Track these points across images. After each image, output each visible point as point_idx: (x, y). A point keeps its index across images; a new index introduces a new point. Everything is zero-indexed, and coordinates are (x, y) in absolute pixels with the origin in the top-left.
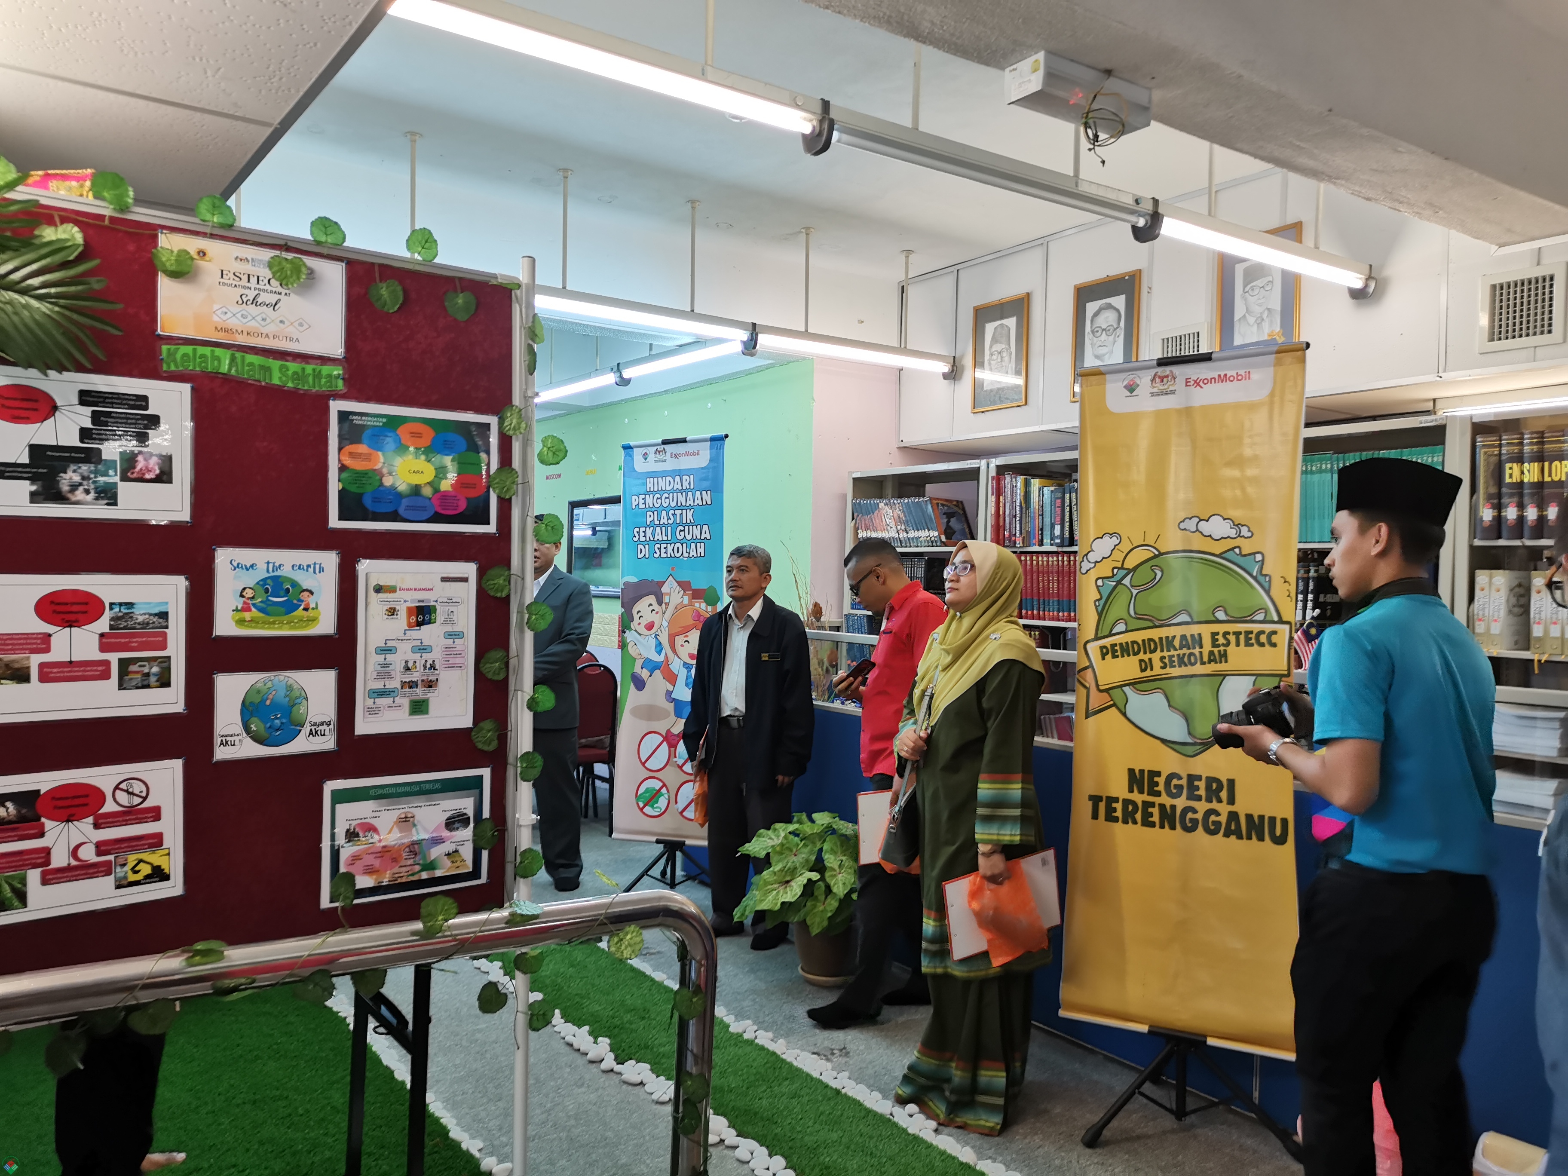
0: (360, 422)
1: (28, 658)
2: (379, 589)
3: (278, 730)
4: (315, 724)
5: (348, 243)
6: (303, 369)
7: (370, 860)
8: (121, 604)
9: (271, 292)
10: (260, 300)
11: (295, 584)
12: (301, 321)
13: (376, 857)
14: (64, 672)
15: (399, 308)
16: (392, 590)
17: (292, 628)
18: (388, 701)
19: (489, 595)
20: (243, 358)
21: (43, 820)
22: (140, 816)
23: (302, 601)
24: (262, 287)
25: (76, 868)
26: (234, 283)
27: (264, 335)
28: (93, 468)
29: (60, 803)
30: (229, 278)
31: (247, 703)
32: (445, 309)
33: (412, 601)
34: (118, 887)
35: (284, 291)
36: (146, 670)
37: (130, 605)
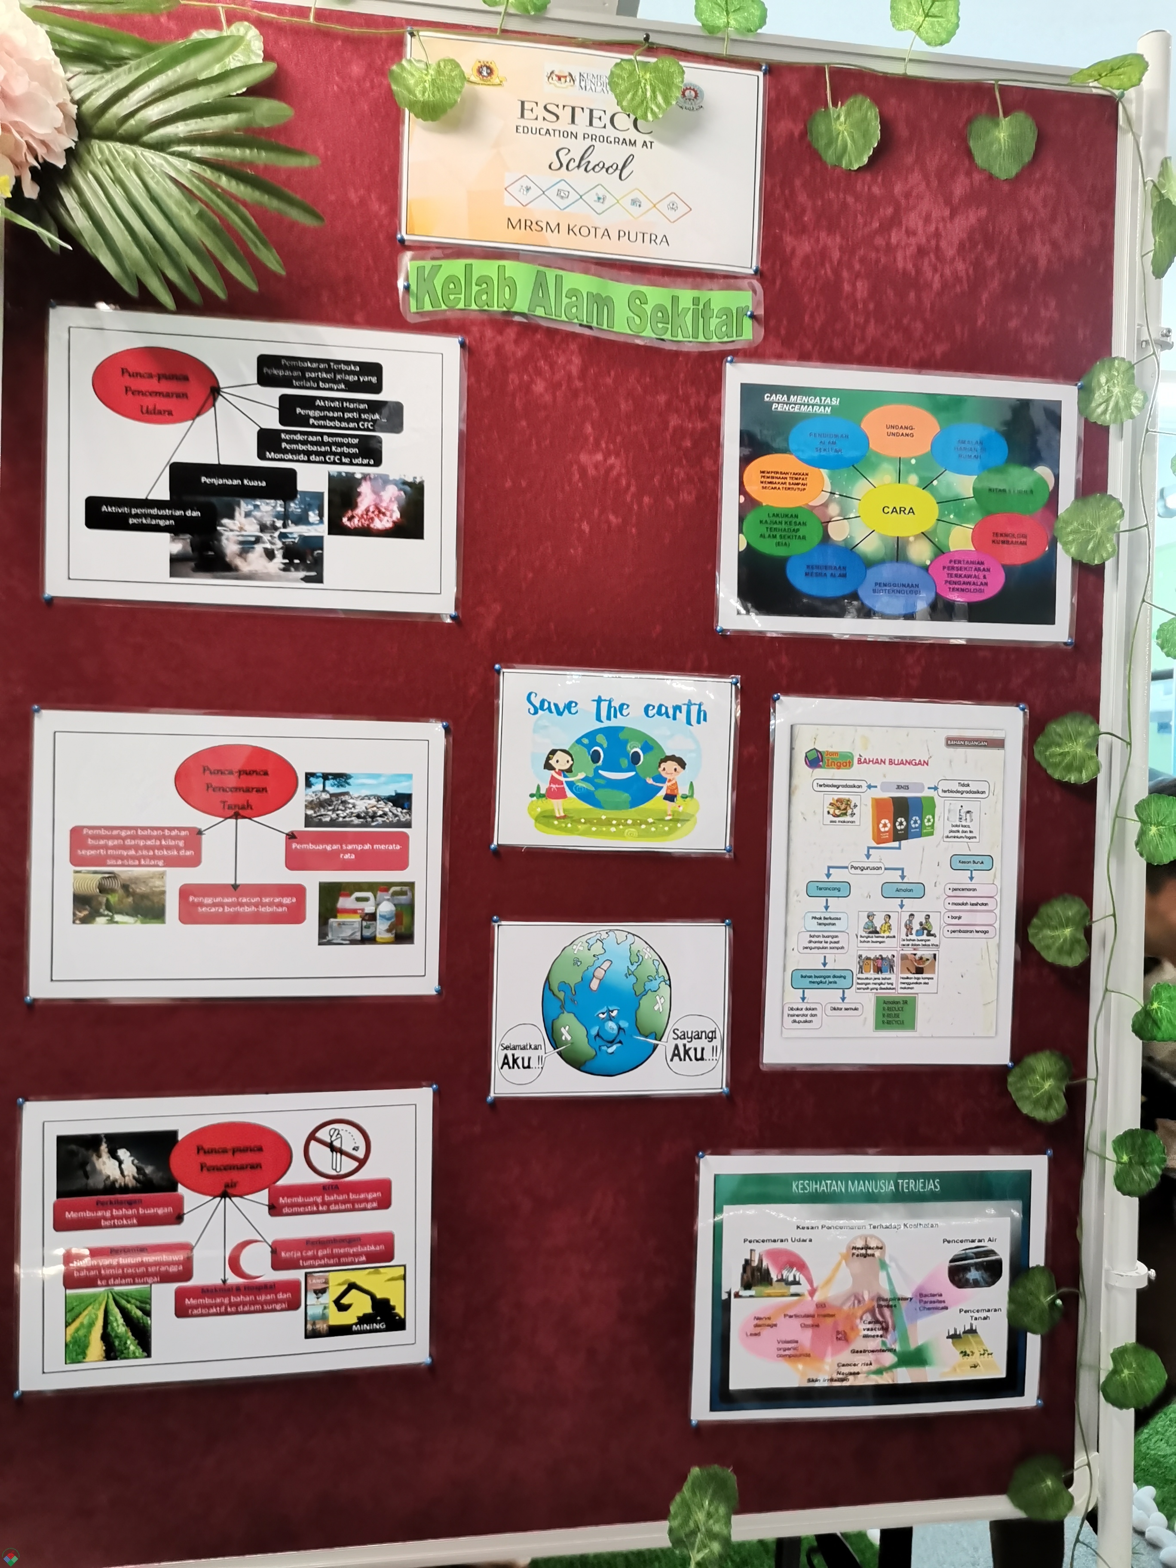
0: (786, 408)
1: (162, 876)
2: (815, 760)
3: (612, 1042)
4: (684, 1036)
5: (770, 29)
6: (675, 300)
7: (791, 1330)
8: (325, 777)
9: (617, 141)
10: (594, 159)
11: (649, 745)
12: (673, 198)
13: (804, 1326)
14: (222, 905)
15: (871, 159)
16: (843, 761)
17: (642, 835)
18: (832, 996)
19: (1050, 778)
20: (559, 280)
21: (181, 1189)
22: (352, 1196)
23: (663, 780)
24: (598, 132)
25: (237, 1290)
26: (546, 126)
27: (600, 233)
28: (280, 509)
29: (211, 1160)
30: (536, 118)
31: (555, 986)
32: (969, 154)
33: (885, 787)
34: (311, 1334)
35: (640, 138)
36: (369, 908)
37: (341, 778)
